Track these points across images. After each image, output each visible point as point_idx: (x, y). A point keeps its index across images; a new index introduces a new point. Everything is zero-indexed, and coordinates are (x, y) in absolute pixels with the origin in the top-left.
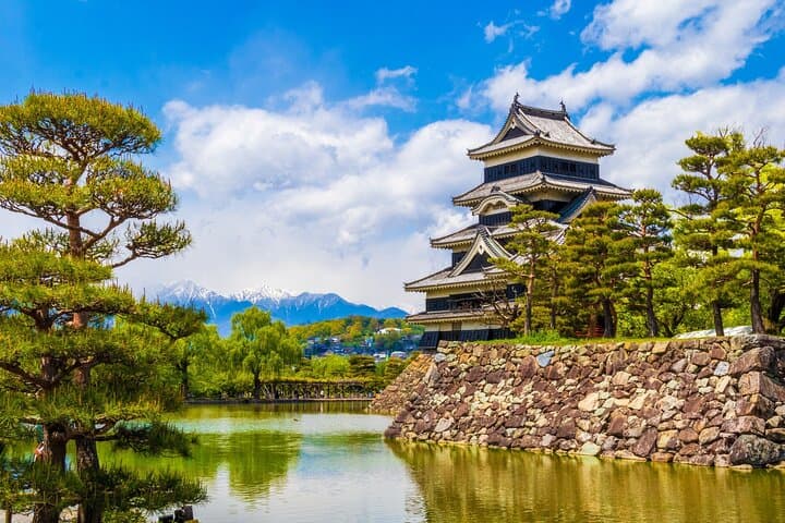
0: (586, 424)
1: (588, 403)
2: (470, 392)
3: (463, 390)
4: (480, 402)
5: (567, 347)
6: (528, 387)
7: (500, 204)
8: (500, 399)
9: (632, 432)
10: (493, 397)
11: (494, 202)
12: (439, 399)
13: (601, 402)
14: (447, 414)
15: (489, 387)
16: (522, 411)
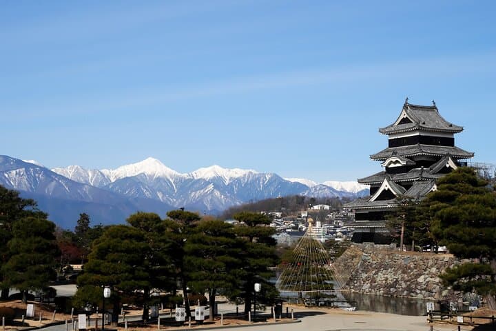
0: (419, 287)
1: (421, 279)
2: (376, 273)
3: (374, 272)
4: (380, 277)
5: (415, 256)
6: (400, 272)
7: (397, 162)
8: (389, 276)
9: (434, 291)
10: (386, 276)
11: (394, 160)
12: (364, 276)
13: (425, 278)
14: (367, 282)
15: (384, 271)
16: (397, 281)
